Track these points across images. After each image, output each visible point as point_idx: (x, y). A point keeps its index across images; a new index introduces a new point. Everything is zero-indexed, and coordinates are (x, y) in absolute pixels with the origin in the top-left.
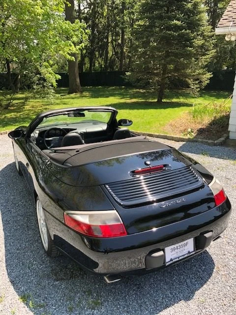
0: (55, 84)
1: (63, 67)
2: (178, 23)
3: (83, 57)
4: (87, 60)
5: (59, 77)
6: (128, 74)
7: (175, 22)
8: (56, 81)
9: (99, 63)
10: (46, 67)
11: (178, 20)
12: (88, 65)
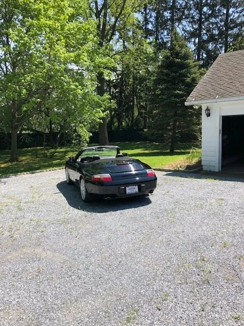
0: (88, 140)
1: (94, 127)
2: (181, 92)
3: (112, 117)
4: (115, 120)
5: (91, 134)
6: (145, 130)
7: (177, 91)
8: (89, 138)
9: (126, 122)
10: (81, 127)
11: (180, 90)
12: (116, 124)
